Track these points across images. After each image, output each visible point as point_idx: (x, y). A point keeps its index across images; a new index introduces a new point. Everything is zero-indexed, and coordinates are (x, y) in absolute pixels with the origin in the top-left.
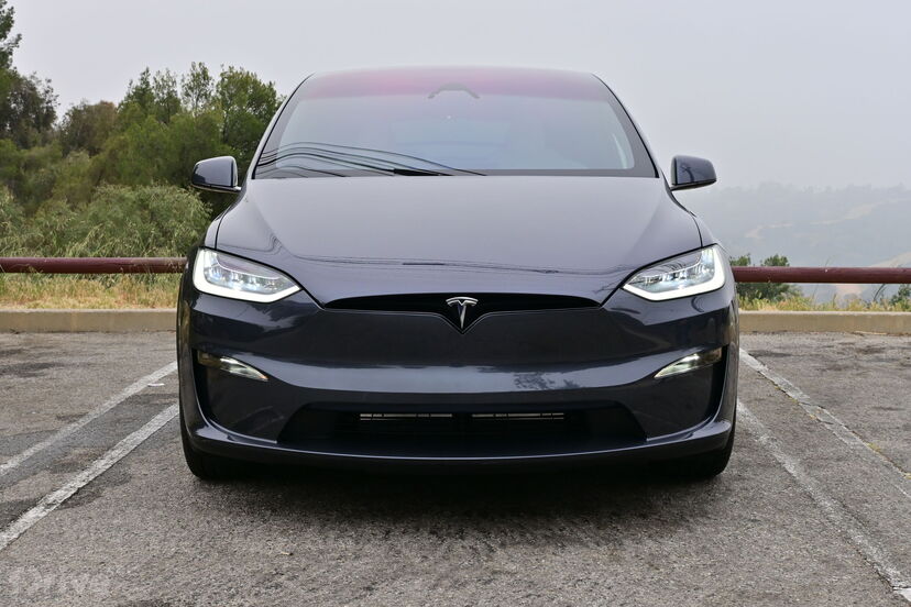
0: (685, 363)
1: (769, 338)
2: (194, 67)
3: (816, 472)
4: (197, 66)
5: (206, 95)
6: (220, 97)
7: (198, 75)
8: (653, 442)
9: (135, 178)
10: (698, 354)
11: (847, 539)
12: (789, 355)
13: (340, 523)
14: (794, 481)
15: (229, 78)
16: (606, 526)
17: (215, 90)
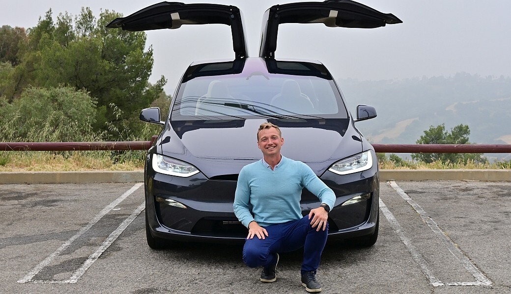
0: (355, 199)
1: (418, 184)
2: (83, 10)
3: (416, 244)
4: (85, 10)
5: (91, 28)
6: (100, 29)
7: (86, 15)
8: (341, 231)
9: (44, 82)
10: (361, 196)
11: (419, 267)
12: (425, 192)
13: (216, 263)
14: (406, 248)
15: (106, 17)
16: (323, 264)
17: (97, 24)
